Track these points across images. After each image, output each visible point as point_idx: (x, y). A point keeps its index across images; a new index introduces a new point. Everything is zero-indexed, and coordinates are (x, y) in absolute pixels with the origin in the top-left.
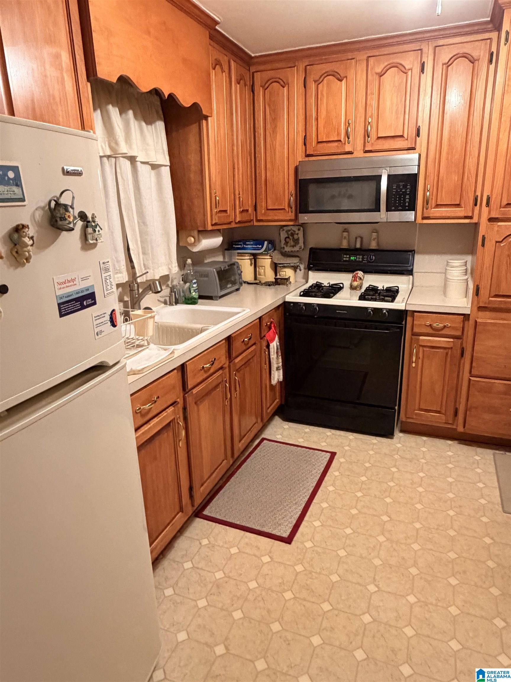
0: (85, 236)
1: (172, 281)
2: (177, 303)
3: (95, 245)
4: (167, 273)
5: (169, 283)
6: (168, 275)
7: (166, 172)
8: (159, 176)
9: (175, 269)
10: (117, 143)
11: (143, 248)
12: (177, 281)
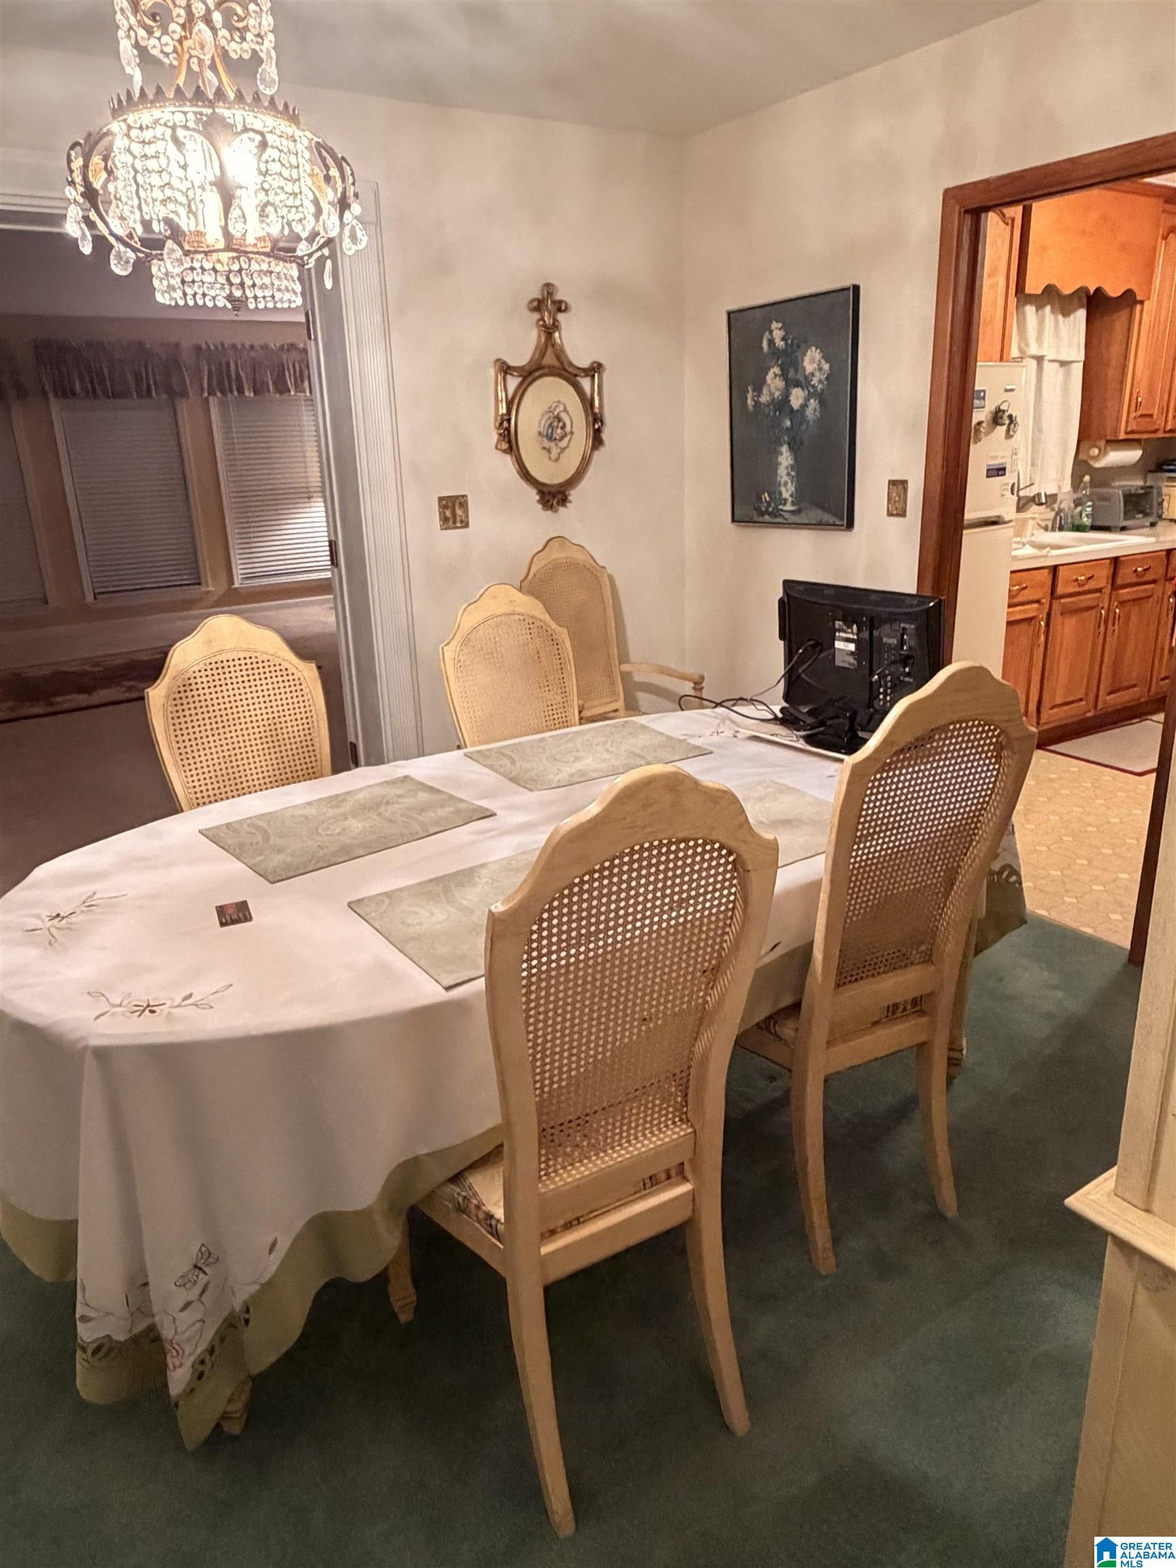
0: (1008, 430)
1: (1060, 503)
2: (1061, 529)
3: (1012, 436)
4: (1055, 492)
5: (1056, 506)
6: (1056, 495)
7: (1078, 370)
8: (1067, 375)
9: (1067, 486)
10: (1027, 345)
11: (1033, 459)
12: (1066, 503)
